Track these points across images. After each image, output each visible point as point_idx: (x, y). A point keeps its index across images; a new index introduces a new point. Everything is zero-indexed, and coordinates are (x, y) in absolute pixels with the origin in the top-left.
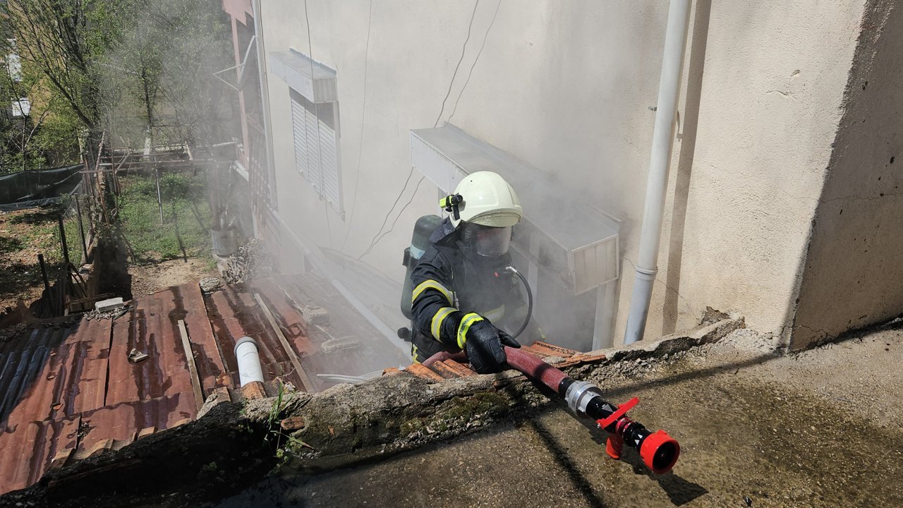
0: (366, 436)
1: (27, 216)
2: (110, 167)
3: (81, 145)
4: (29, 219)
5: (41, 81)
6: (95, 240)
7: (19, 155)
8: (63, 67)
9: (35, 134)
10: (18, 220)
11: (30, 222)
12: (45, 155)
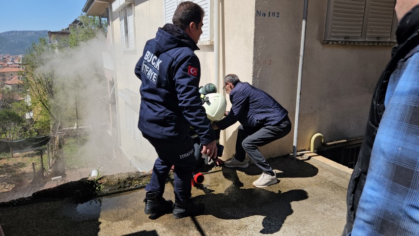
0: (122, 185)
1: (29, 154)
2: (61, 134)
3: (51, 127)
4: (29, 155)
5: (38, 104)
6: (54, 161)
7: (28, 132)
8: (46, 99)
9: (34, 124)
10: (25, 156)
11: (29, 157)
12: (37, 132)
